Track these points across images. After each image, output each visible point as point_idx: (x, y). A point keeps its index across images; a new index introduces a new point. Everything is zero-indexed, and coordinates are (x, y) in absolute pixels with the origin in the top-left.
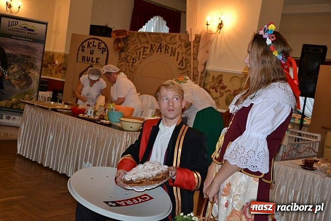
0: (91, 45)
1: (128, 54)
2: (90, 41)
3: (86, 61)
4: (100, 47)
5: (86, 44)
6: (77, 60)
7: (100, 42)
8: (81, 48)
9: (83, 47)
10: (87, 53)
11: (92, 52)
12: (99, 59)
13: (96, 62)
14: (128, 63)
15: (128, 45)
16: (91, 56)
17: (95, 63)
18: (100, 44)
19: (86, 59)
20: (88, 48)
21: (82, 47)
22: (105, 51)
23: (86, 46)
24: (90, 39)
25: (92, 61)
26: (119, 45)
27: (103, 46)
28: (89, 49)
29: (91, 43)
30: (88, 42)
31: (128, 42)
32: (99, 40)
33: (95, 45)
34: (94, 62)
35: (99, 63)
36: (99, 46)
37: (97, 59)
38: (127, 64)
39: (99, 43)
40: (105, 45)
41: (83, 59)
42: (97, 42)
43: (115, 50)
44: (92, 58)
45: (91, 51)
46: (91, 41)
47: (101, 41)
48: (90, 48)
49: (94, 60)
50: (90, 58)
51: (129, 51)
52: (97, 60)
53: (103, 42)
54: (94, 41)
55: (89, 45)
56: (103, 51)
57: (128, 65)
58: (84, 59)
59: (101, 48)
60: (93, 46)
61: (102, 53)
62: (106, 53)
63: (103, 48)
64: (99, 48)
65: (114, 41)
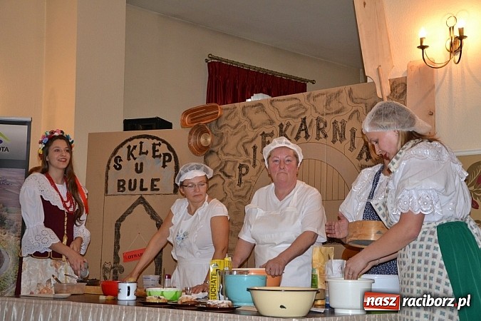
0: (136, 153)
1: (224, 158)
2: (132, 144)
3: (127, 191)
4: (157, 154)
5: (123, 153)
6: (106, 191)
7: (157, 142)
8: (113, 163)
9: (118, 159)
10: (128, 172)
11: (139, 169)
12: (158, 180)
13: (152, 189)
14: (229, 177)
15: (222, 138)
16: (138, 177)
17: (149, 191)
18: (157, 147)
19: (127, 186)
20: (129, 159)
21: (116, 161)
22: (170, 160)
23: (124, 157)
24: (131, 139)
25: (142, 189)
26: (202, 140)
27: (163, 149)
28: (133, 162)
29: (135, 147)
30: (129, 147)
31: (223, 131)
32: (153, 138)
33: (144, 151)
34: (146, 189)
35: (158, 190)
36: (154, 151)
37: (153, 180)
38: (227, 180)
39: (154, 145)
40: (169, 147)
41: (119, 186)
42: (148, 144)
43: (194, 153)
44: (142, 181)
45: (137, 164)
46: (136, 142)
47: (158, 139)
48: (135, 159)
49: (147, 184)
50: (135, 180)
51: (226, 150)
52: (153, 185)
53: (164, 142)
54: (141, 143)
55: (130, 154)
56: (164, 162)
57: (230, 183)
58: (123, 186)
59: (160, 156)
60: (141, 153)
61: (164, 166)
62: (171, 164)
63: (165, 155)
64: (154, 156)
65: (190, 133)
